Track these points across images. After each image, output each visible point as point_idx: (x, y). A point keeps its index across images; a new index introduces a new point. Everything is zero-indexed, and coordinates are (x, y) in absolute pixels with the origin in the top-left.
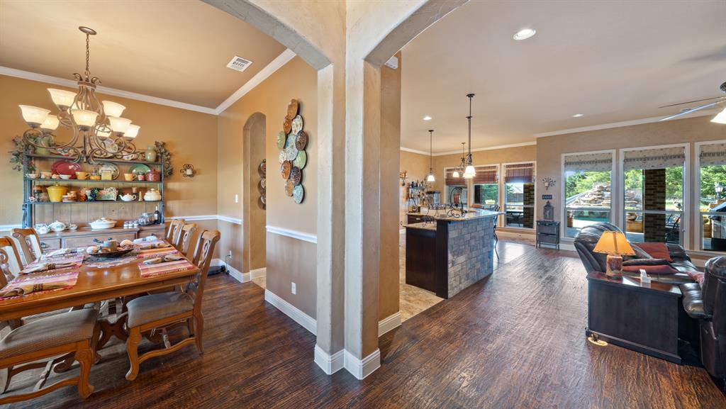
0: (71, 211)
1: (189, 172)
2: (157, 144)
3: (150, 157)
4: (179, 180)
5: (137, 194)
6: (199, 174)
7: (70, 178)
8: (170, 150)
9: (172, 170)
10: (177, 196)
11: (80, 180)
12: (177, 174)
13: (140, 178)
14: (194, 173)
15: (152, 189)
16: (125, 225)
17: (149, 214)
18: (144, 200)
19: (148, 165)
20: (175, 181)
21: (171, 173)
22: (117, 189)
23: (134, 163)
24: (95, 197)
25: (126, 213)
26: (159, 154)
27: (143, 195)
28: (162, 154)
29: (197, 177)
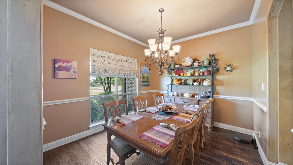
0: (180, 88)
1: (229, 68)
2: (210, 56)
3: (206, 63)
4: (223, 74)
5: (200, 82)
6: (237, 69)
7: (179, 76)
8: (217, 57)
9: (218, 68)
10: (222, 83)
11: (182, 77)
12: (222, 70)
13: (201, 74)
14: (233, 69)
15: (207, 80)
16: (195, 97)
17: (205, 93)
18: (203, 85)
19: (205, 67)
20: (220, 75)
21: (218, 70)
22: (192, 80)
23: (200, 67)
24: (185, 84)
25: (197, 91)
26: (211, 61)
27: (203, 83)
28: (212, 60)
29: (235, 71)
